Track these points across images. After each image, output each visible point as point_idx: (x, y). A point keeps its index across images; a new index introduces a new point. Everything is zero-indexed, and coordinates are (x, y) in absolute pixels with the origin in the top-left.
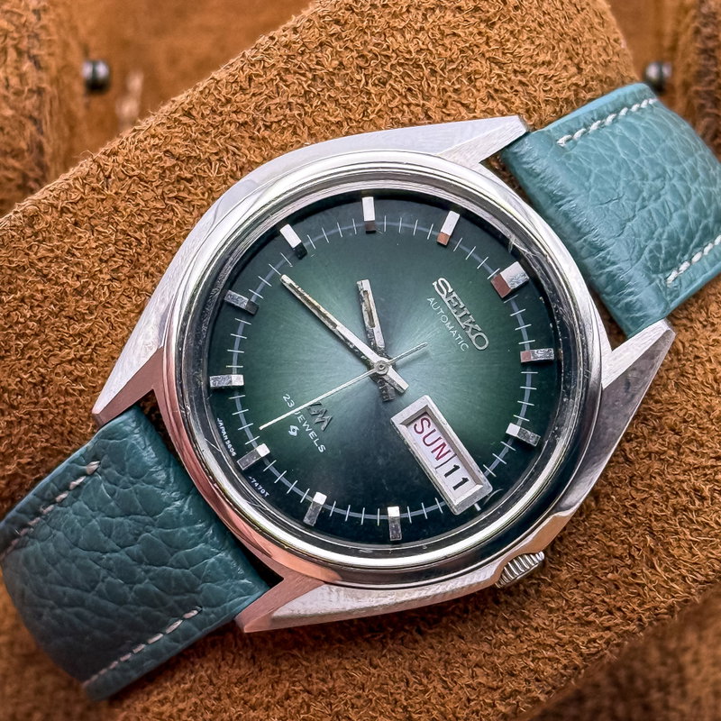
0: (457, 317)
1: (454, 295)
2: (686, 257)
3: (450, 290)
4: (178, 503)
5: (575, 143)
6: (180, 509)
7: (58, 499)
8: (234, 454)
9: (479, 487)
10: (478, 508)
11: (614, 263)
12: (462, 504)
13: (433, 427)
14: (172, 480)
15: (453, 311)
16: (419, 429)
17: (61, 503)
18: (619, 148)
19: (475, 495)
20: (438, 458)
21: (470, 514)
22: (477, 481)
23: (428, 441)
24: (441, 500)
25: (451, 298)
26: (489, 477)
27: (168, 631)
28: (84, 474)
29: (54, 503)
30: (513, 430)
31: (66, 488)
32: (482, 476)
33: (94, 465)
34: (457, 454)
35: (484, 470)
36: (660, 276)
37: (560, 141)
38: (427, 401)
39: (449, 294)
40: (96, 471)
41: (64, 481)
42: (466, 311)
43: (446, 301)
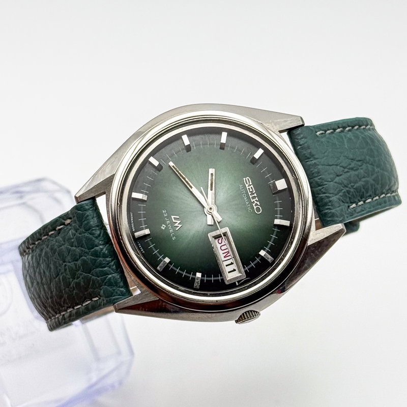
0: (251, 196)
1: (252, 186)
2: (363, 199)
3: (251, 183)
4: (101, 247)
5: (325, 136)
6: (102, 249)
7: (50, 233)
8: (134, 230)
9: (240, 274)
10: (237, 284)
11: (324, 193)
12: (231, 280)
13: (226, 242)
14: (102, 235)
15: (250, 193)
16: (220, 241)
17: (51, 236)
18: (346, 143)
19: (237, 278)
20: (225, 257)
21: (233, 285)
22: (240, 272)
23: (223, 248)
24: (221, 276)
25: (250, 187)
26: (246, 272)
27: (84, 305)
28: (64, 224)
29: (48, 235)
30: (262, 253)
31: (54, 229)
32: (243, 270)
33: (68, 221)
34: (234, 257)
35: (244, 268)
36: (347, 205)
37: (318, 133)
38: (227, 230)
39: (250, 185)
40: (69, 224)
41: (55, 225)
42: (255, 195)
43: (247, 188)
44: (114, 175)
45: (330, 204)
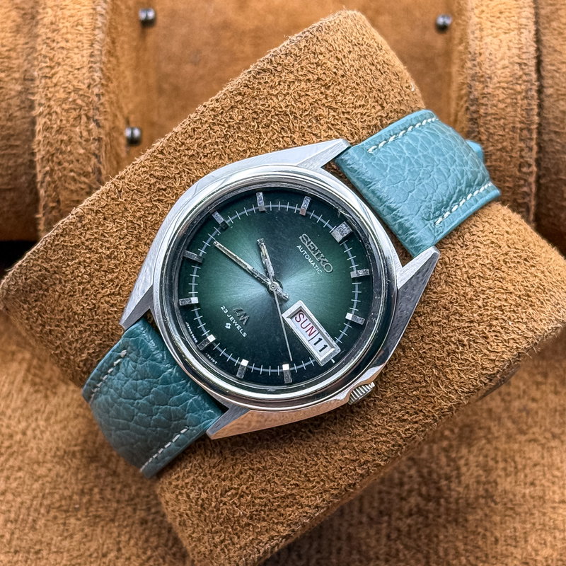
0: (314, 255)
1: (312, 243)
2: (448, 209)
3: (309, 240)
4: (170, 370)
5: (379, 150)
6: (171, 373)
7: (109, 371)
8: (196, 341)
9: (333, 349)
10: (334, 362)
11: (402, 217)
12: (324, 360)
13: (305, 318)
14: (165, 358)
15: (312, 252)
16: (298, 319)
17: (111, 374)
18: (405, 151)
19: (331, 354)
20: (310, 335)
21: (329, 365)
22: (332, 347)
23: (304, 325)
24: (312, 359)
25: (310, 245)
26: (338, 344)
27: (174, 441)
28: (120, 357)
29: (107, 374)
30: (349, 316)
31: (112, 366)
32: (334, 343)
33: (124, 352)
34: (320, 332)
35: (335, 340)
36: (431, 222)
37: (370, 150)
38: (300, 304)
39: (308, 243)
40: (126, 355)
41: (110, 362)
42: (319, 251)
43: (307, 246)
44: (152, 286)
45: (412, 228)
